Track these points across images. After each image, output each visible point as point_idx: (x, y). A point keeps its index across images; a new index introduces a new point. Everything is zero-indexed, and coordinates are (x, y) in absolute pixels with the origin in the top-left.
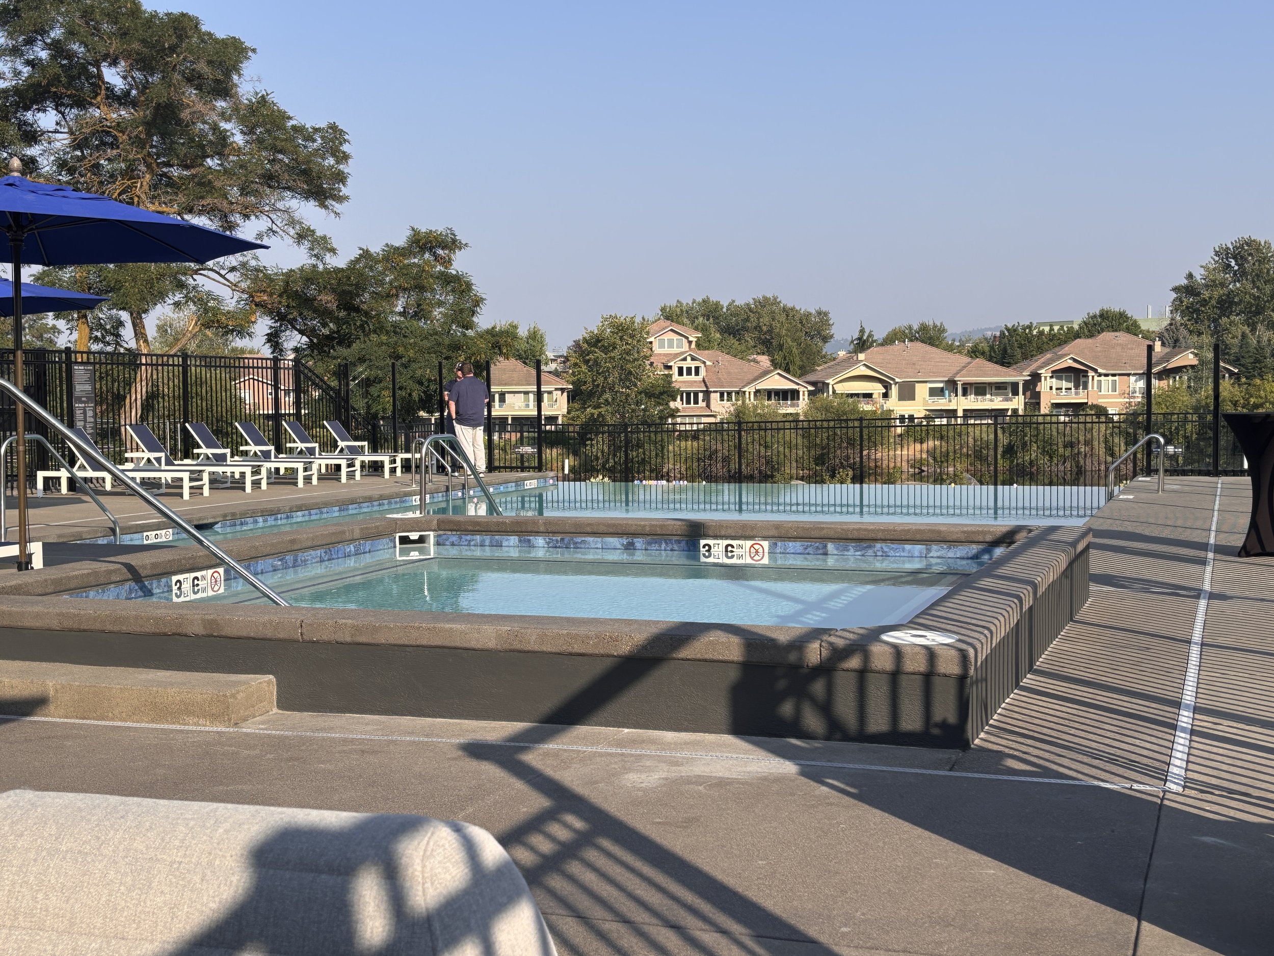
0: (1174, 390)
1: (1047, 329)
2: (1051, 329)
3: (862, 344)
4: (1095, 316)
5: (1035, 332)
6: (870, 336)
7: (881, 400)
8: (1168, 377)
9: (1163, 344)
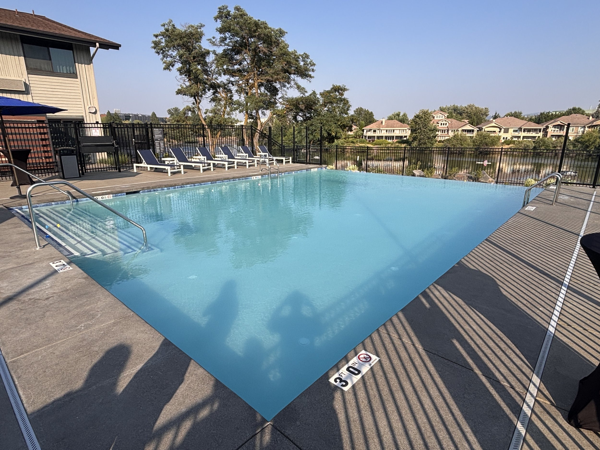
0: (594, 131)
1: (554, 113)
2: (556, 113)
3: (495, 117)
4: (571, 109)
5: (550, 114)
6: (498, 115)
7: (498, 133)
8: (592, 128)
9: (593, 117)
